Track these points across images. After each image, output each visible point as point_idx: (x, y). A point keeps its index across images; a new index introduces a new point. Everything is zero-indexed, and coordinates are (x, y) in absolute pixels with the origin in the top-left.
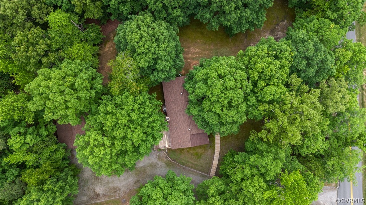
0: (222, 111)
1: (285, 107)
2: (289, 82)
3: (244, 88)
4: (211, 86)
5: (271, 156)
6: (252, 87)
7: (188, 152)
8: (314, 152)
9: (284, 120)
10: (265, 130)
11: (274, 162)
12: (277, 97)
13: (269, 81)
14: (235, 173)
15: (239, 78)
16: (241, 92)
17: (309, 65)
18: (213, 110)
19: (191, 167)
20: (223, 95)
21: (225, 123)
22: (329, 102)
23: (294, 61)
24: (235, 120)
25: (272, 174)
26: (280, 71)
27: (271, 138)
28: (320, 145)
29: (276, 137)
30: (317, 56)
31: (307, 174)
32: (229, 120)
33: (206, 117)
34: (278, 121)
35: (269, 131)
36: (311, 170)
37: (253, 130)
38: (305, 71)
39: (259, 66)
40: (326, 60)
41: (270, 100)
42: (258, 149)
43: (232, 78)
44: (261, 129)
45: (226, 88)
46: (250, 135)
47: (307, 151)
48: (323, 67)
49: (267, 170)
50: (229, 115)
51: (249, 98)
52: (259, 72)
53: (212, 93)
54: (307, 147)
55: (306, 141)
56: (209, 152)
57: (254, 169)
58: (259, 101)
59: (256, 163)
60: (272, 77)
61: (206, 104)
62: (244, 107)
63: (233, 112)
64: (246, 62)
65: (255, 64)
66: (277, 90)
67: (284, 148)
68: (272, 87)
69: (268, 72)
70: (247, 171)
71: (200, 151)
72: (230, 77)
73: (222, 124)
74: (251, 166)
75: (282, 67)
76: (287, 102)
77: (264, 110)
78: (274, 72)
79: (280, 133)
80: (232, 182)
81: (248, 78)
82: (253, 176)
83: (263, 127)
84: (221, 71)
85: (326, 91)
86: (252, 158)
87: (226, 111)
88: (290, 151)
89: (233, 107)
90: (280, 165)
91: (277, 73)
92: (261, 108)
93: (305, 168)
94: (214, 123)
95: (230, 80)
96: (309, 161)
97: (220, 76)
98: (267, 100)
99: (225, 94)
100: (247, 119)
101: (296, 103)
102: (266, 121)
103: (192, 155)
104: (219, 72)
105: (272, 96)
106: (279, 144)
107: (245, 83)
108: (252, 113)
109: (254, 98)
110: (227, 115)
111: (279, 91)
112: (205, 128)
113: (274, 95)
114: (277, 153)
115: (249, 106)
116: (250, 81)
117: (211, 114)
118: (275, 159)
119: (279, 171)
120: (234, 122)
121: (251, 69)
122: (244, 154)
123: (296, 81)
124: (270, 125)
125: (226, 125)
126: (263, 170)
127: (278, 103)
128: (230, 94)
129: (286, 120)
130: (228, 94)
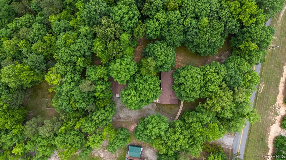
0: (189, 91)
1: (217, 95)
2: (221, 85)
3: (201, 84)
4: (187, 80)
5: (206, 115)
6: (204, 84)
7: (167, 106)
8: (225, 117)
9: (215, 101)
10: (206, 103)
11: (207, 118)
12: (214, 91)
13: (212, 83)
14: (189, 119)
15: (200, 79)
16: (199, 86)
17: (231, 79)
18: (185, 90)
19: (167, 114)
20: (191, 85)
21: (189, 97)
22: (236, 97)
23: (225, 76)
24: (194, 96)
25: (205, 122)
26: (218, 80)
27: (208, 107)
28: (228, 114)
29: (210, 107)
30: (235, 77)
31: (220, 126)
32: (192, 96)
33: (181, 92)
34: (212, 100)
35: (208, 104)
36: (223, 125)
37: (201, 102)
38: (229, 82)
39: (210, 76)
40: (239, 79)
41: (211, 91)
42: (201, 111)
43: (197, 79)
44: (204, 103)
45: (193, 82)
46: (199, 104)
47: (223, 116)
48: (237, 82)
49: (203, 120)
50: (192, 94)
51: (202, 88)
52: (209, 79)
53: (187, 83)
54: (223, 114)
55: (223, 111)
56: (177, 108)
57: (198, 119)
58: (206, 90)
59: (200, 116)
60: (214, 82)
61: (183, 87)
62: (199, 92)
63: (194, 93)
64: (204, 73)
65: (208, 75)
66: (215, 88)
67: (213, 113)
68: (213, 86)
69: (213, 80)
70: (195, 119)
71: (172, 107)
72: (196, 78)
73: (188, 97)
74: (197, 117)
75: (219, 78)
76: (218, 94)
77: (208, 95)
78: (215, 80)
79: (212, 106)
80: (187, 123)
81: (204, 80)
82: (197, 122)
83: (205, 102)
84: (193, 75)
85: (236, 92)
86: (198, 114)
87: (191, 92)
88: (215, 115)
89: (195, 91)
90: (209, 119)
91: (216, 81)
92: (206, 94)
93: (220, 123)
94: (184, 96)
95: (196, 79)
96: (223, 121)
97: (192, 77)
98: (210, 91)
99: (192, 85)
100: (199, 97)
101: (221, 95)
102: (207, 100)
103: (168, 108)
104: (192, 75)
105: (212, 90)
106: (211, 111)
107: (202, 82)
108: (202, 95)
109: (204, 89)
110: (191, 94)
111: (216, 88)
112: (179, 97)
113: (213, 89)
114: (209, 114)
115: (201, 92)
116: (204, 82)
117: (184, 92)
118: (208, 116)
119: (208, 121)
120: (193, 97)
121: (206, 76)
122: (194, 112)
123: (224, 85)
124: (209, 102)
125: (189, 98)
126: (202, 120)
127: (214, 93)
128: (195, 86)
129: (216, 101)
130: (194, 85)
